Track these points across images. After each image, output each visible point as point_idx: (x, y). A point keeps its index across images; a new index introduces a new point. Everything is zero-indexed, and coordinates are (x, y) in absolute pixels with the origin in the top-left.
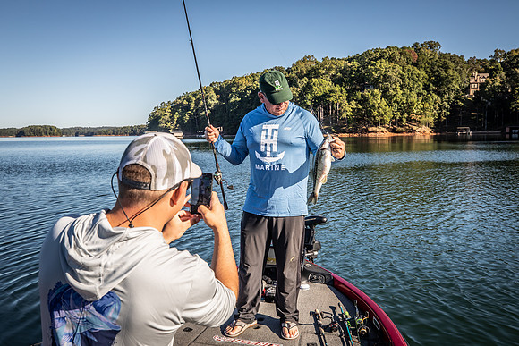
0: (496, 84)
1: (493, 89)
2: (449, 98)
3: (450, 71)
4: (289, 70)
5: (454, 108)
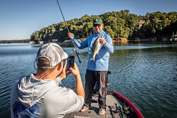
0: (147, 24)
1: (146, 26)
2: (132, 29)
3: (133, 20)
4: (80, 20)
5: (134, 32)
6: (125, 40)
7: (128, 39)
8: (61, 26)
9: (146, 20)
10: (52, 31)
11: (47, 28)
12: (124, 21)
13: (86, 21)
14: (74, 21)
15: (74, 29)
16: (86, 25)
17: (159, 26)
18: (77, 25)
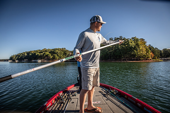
3: (67, 52)
4: (42, 50)
8: (30, 53)
10: (25, 55)
11: (22, 54)
12: (63, 52)
13: (45, 51)
14: (38, 51)
15: (38, 54)
16: (45, 53)
18: (40, 53)
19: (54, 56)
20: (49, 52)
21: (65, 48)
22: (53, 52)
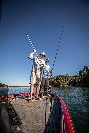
3: (69, 78)
5: (70, 82)
6: (66, 85)
7: (67, 85)
9: (74, 78)
12: (65, 78)
16: (52, 80)
17: (79, 80)
19: (58, 82)
20: (55, 79)
21: (67, 75)
22: (57, 79)
